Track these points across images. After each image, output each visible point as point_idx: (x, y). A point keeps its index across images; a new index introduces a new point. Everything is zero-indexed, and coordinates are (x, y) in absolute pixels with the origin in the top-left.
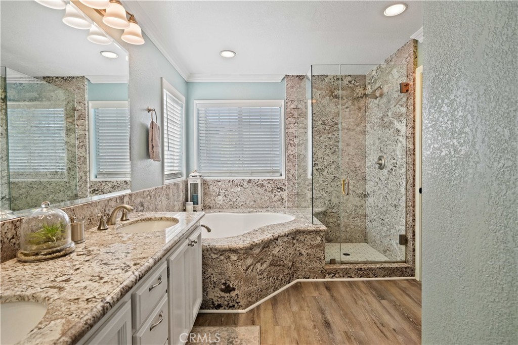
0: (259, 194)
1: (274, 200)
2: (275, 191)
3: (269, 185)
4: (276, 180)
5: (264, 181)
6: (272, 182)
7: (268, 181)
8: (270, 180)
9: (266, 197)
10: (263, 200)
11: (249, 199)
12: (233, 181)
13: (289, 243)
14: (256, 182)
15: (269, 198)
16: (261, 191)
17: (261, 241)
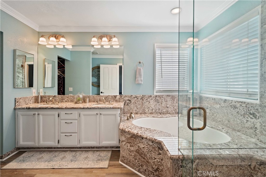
0: (232, 114)
1: (246, 126)
2: (247, 116)
3: (241, 108)
4: (248, 103)
5: (237, 102)
6: (244, 105)
7: (240, 103)
8: (242, 102)
9: (238, 120)
10: (235, 122)
11: (225, 117)
12: (215, 99)
13: (154, 148)
14: (230, 102)
15: (241, 122)
16: (234, 112)
17: (128, 131)
